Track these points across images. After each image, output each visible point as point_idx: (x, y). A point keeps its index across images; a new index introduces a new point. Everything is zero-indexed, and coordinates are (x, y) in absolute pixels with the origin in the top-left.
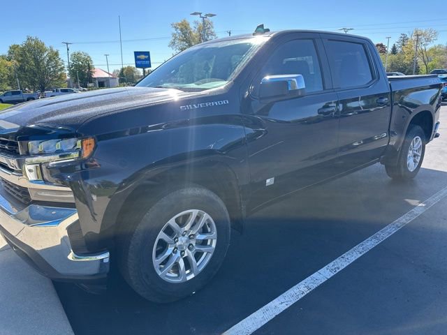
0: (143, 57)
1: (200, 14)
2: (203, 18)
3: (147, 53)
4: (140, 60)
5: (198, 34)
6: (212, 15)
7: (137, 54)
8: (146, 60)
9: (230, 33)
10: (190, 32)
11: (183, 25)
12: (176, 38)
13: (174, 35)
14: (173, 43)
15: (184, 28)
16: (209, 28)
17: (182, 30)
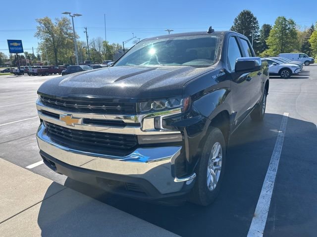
0: (16, 44)
1: (70, 13)
2: (72, 17)
3: (20, 42)
4: (13, 46)
5: (59, 28)
6: (79, 15)
7: (10, 42)
8: (18, 46)
9: (86, 29)
10: (52, 27)
11: (46, 21)
12: (40, 30)
13: (38, 28)
14: (38, 34)
15: (47, 23)
16: (67, 24)
17: (45, 24)
